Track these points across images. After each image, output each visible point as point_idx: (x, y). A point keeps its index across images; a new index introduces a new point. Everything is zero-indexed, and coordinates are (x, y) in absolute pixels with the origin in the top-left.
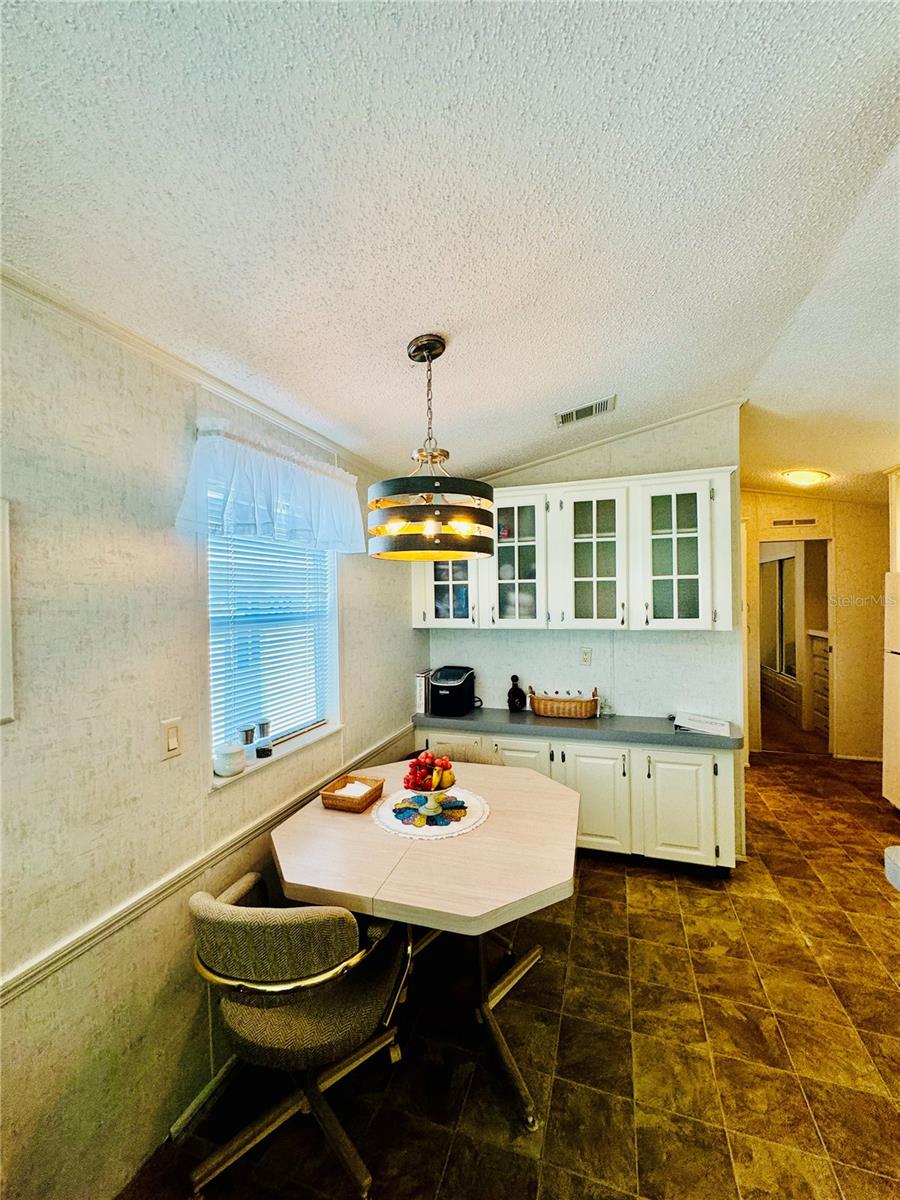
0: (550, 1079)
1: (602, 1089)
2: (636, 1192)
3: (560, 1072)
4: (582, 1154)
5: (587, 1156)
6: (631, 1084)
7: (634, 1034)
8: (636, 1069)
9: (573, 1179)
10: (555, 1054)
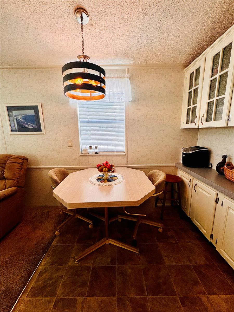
0: (91, 265)
1: (89, 284)
2: (57, 297)
3: (94, 268)
4: (68, 278)
5: (69, 279)
6: (93, 296)
7: (116, 298)
8: (100, 298)
9: (62, 275)
10: (100, 265)
